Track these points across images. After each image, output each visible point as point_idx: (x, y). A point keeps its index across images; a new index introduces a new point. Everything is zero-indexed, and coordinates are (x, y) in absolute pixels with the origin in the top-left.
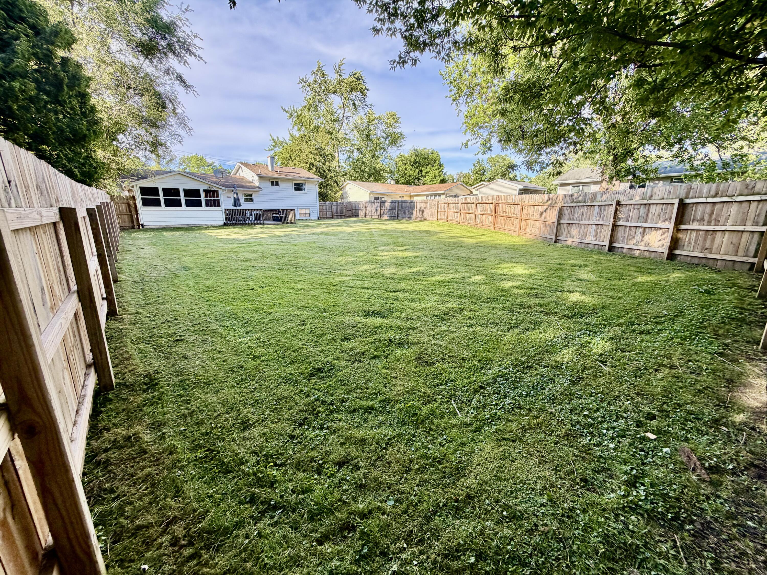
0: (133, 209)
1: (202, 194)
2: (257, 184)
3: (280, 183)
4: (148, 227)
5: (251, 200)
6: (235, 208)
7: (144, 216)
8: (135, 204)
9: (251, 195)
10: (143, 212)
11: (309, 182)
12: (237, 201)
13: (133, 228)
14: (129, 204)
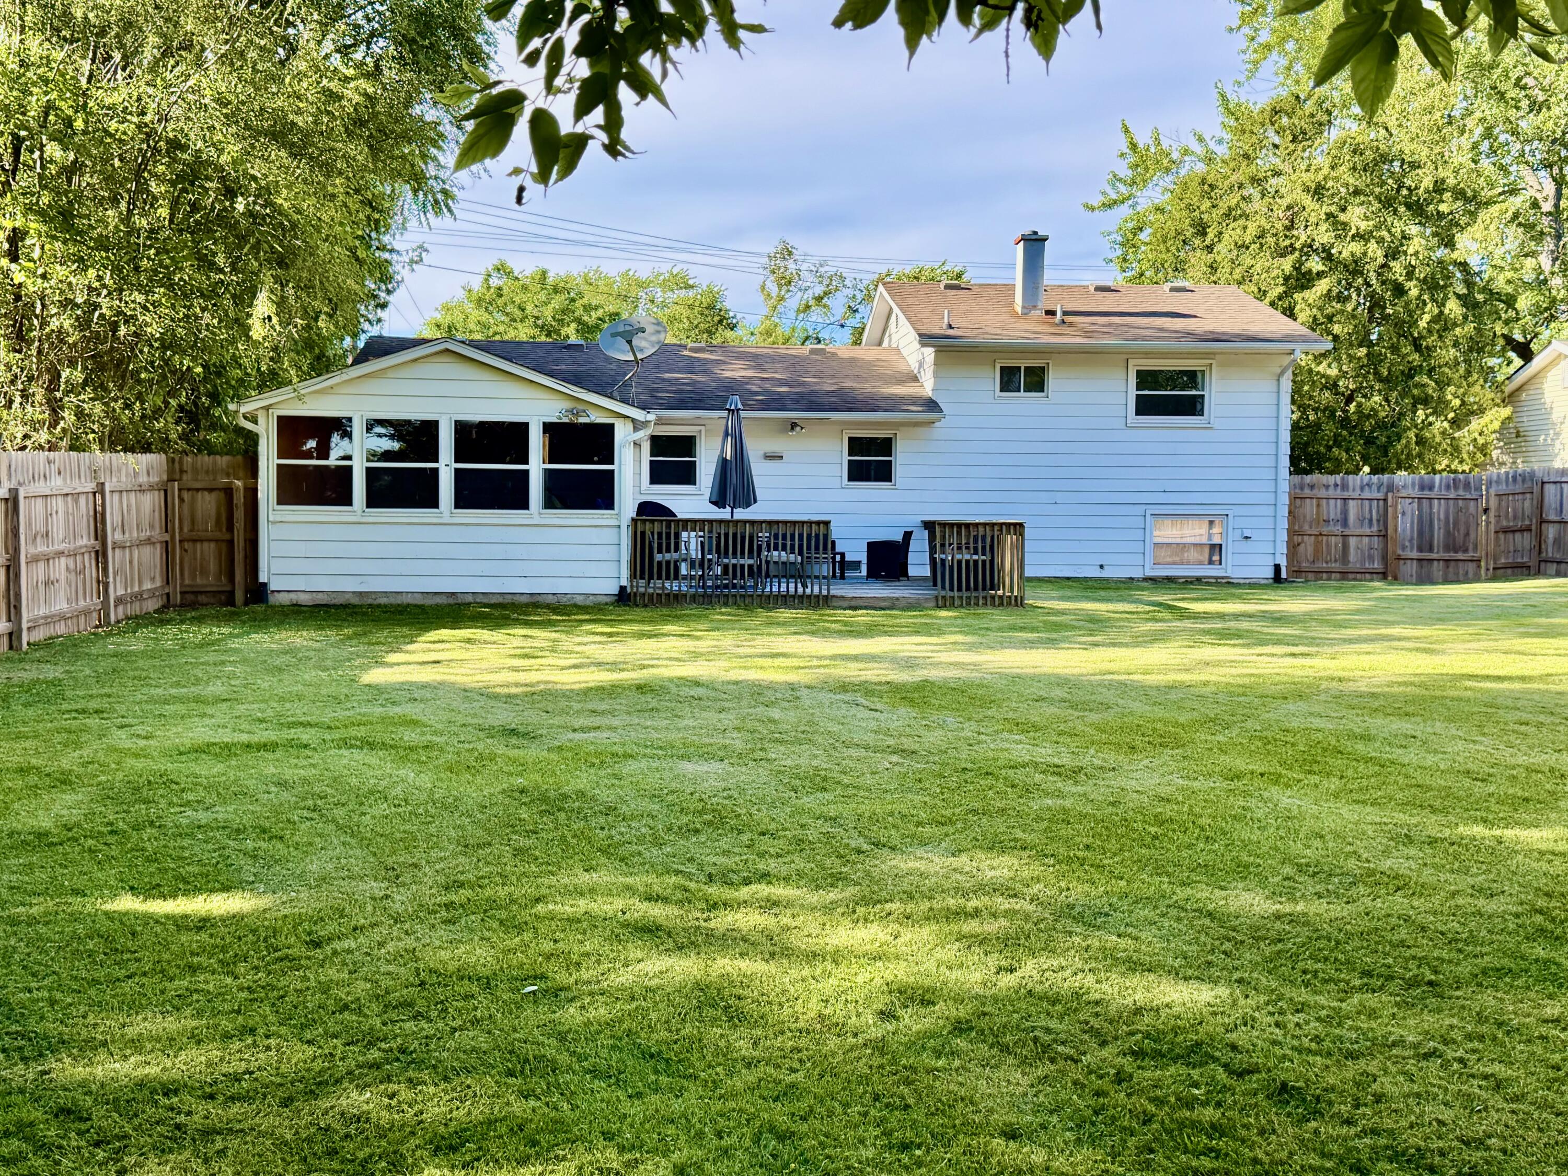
0: (239, 515)
1: (537, 443)
2: (927, 387)
3: (1053, 380)
4: (284, 599)
5: (884, 473)
6: (724, 514)
7: (279, 549)
8: (252, 492)
9: (885, 446)
10: (276, 532)
11: (1235, 362)
12: (734, 478)
13: (231, 602)
14: (228, 492)
